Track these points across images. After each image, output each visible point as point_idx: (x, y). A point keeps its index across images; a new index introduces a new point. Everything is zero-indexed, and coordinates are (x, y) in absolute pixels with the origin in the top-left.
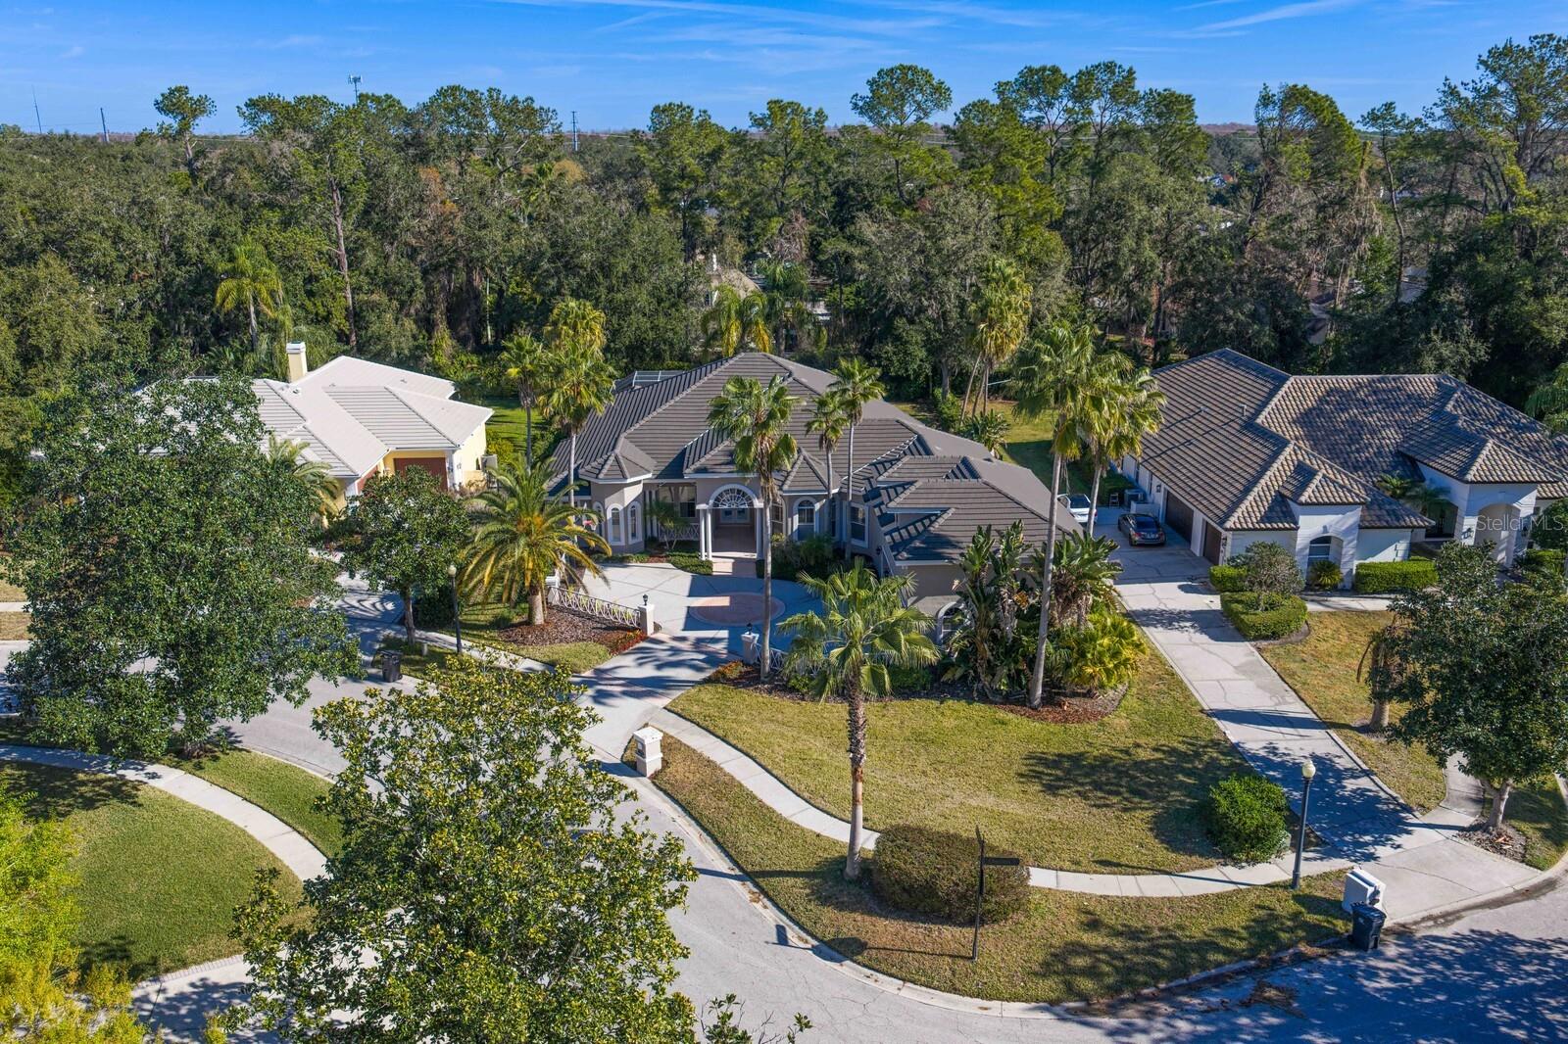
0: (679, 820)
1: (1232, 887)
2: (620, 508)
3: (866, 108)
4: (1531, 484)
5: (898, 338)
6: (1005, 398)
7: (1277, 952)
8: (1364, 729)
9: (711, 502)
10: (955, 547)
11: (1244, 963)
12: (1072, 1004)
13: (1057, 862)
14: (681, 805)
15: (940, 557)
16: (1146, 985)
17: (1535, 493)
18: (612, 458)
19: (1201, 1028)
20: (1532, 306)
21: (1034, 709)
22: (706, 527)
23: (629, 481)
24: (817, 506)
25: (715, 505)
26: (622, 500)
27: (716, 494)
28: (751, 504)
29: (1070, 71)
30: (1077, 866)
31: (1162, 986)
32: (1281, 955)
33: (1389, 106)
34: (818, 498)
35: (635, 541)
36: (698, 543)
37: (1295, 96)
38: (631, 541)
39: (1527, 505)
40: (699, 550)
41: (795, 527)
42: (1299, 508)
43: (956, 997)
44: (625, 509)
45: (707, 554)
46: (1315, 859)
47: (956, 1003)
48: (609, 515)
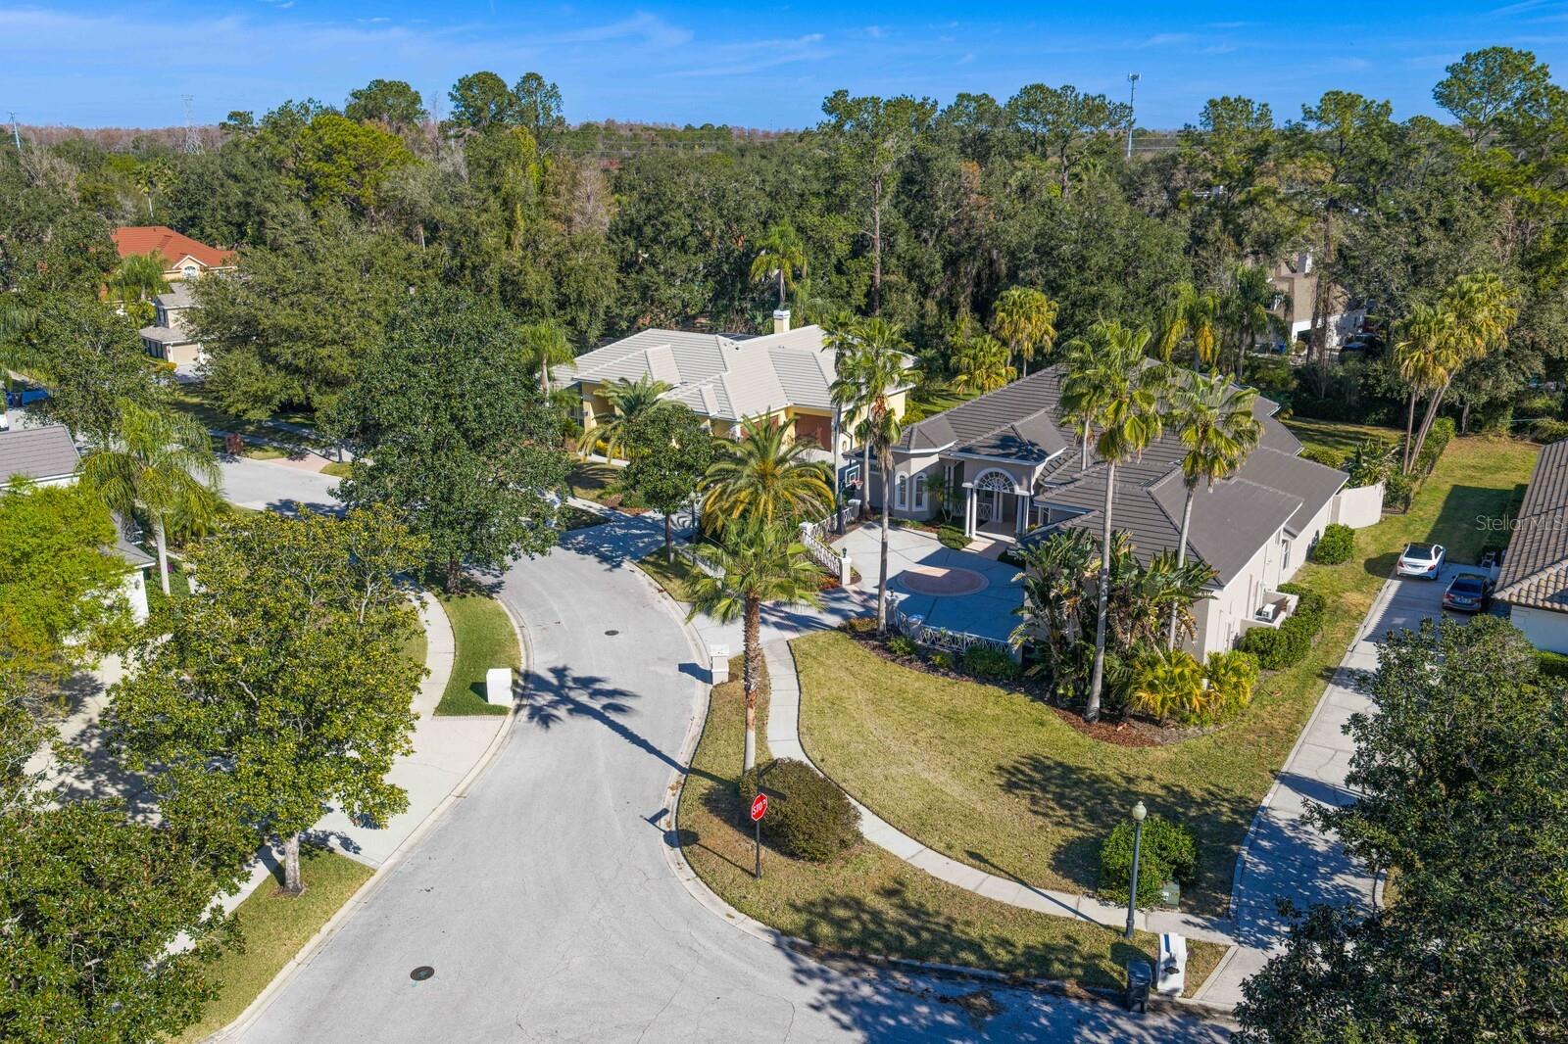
0: (696, 720)
1: (1070, 915)
2: (907, 476)
6: (1536, 440)
7: (1036, 976)
9: (976, 482)
11: (993, 973)
12: (800, 941)
13: (934, 841)
14: (709, 710)
16: (877, 951)
19: (878, 998)
21: (1088, 721)
22: (972, 507)
23: (912, 452)
25: (980, 486)
26: (908, 470)
27: (981, 475)
28: (1012, 490)
30: (948, 851)
31: (893, 958)
32: (1038, 981)
35: (919, 509)
36: (963, 518)
38: (915, 509)
40: (964, 527)
43: (719, 899)
44: (911, 478)
45: (971, 529)
46: (1195, 925)
47: (714, 903)
48: (898, 481)
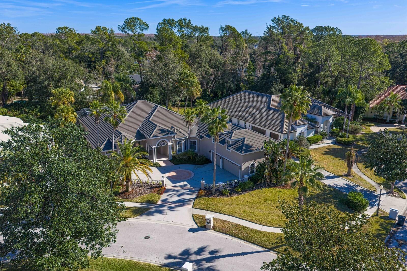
0: (233, 239)
3: (122, 29)
4: (331, 115)
5: (151, 93)
8: (346, 175)
9: (157, 145)
10: (253, 148)
14: (230, 235)
15: (251, 151)
17: (332, 117)
18: (123, 136)
20: (290, 76)
21: (284, 186)
22: (155, 153)
24: (183, 142)
27: (158, 143)
28: (167, 144)
29: (176, 20)
33: (246, 31)
34: (183, 140)
37: (228, 28)
39: (331, 120)
41: (177, 149)
42: (296, 126)
45: (155, 160)
